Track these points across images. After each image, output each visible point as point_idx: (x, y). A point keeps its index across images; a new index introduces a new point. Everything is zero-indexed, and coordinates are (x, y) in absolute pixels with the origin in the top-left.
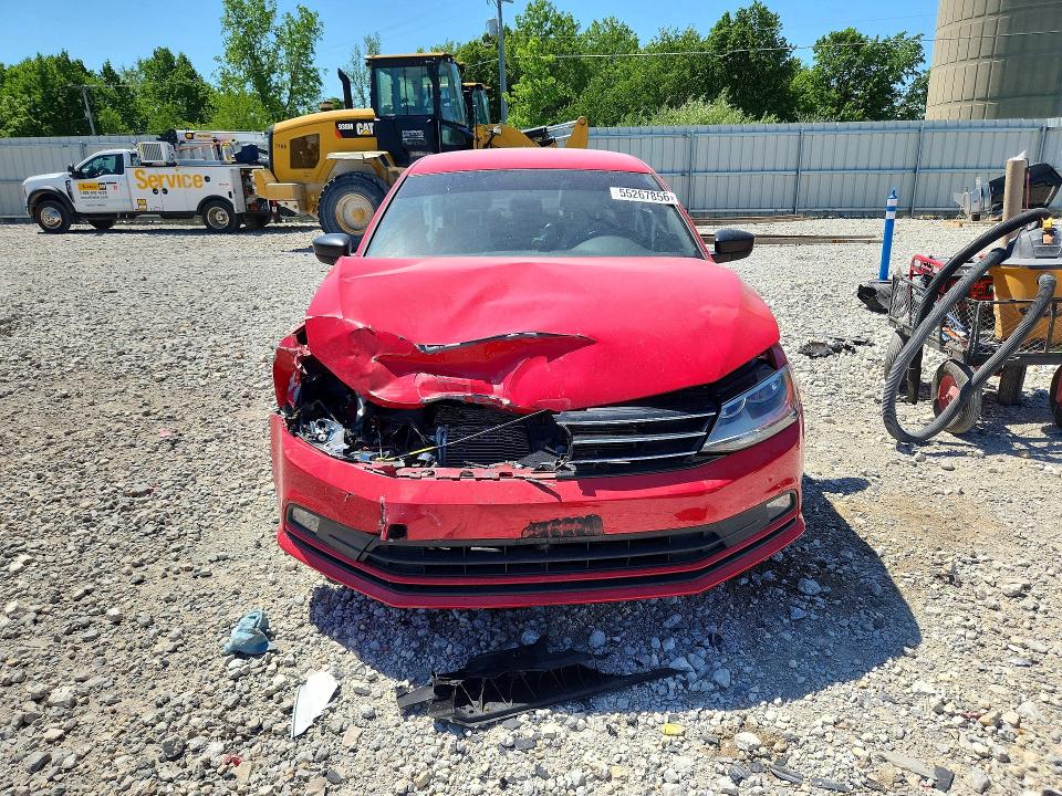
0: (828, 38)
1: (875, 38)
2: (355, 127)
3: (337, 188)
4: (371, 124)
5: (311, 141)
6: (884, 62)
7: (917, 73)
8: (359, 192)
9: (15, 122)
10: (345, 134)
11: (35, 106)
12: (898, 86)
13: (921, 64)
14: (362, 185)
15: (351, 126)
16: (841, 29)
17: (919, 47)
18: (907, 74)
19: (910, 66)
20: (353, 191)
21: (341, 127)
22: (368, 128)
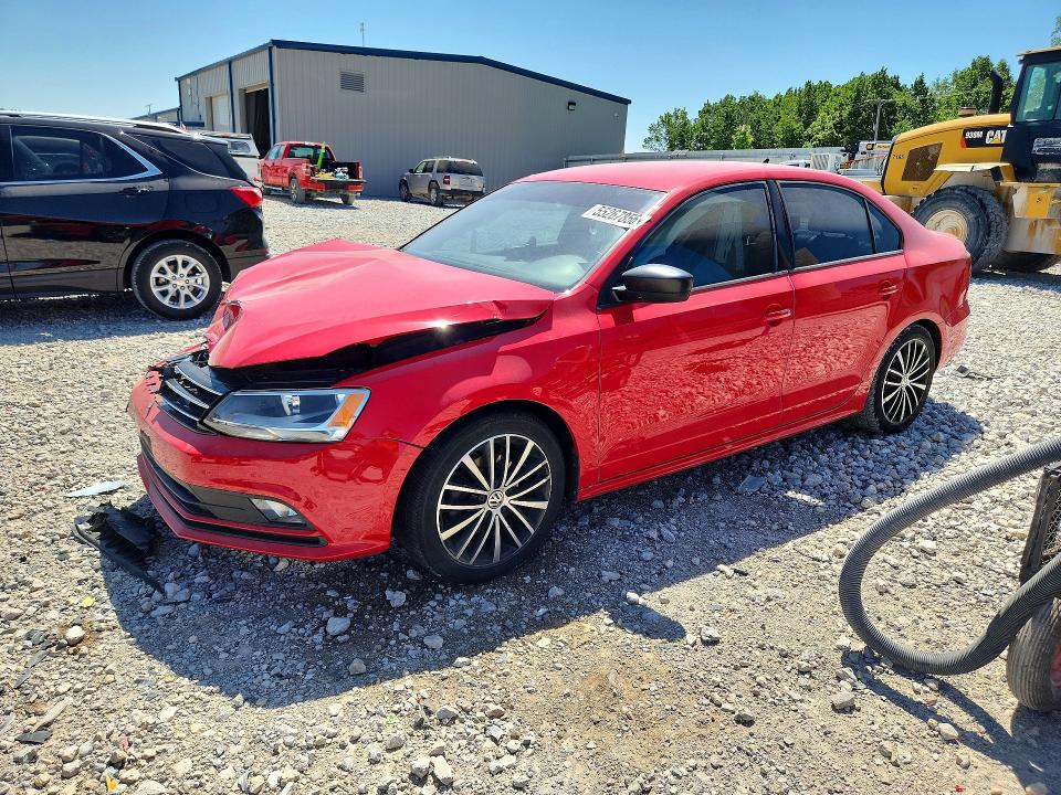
2: (985, 135)
3: (934, 203)
4: (1004, 132)
5: (932, 152)
8: (957, 209)
9: (820, 136)
10: (971, 143)
11: (841, 122)
14: (963, 200)
15: (979, 134)
20: (950, 207)
21: (968, 135)
22: (999, 137)
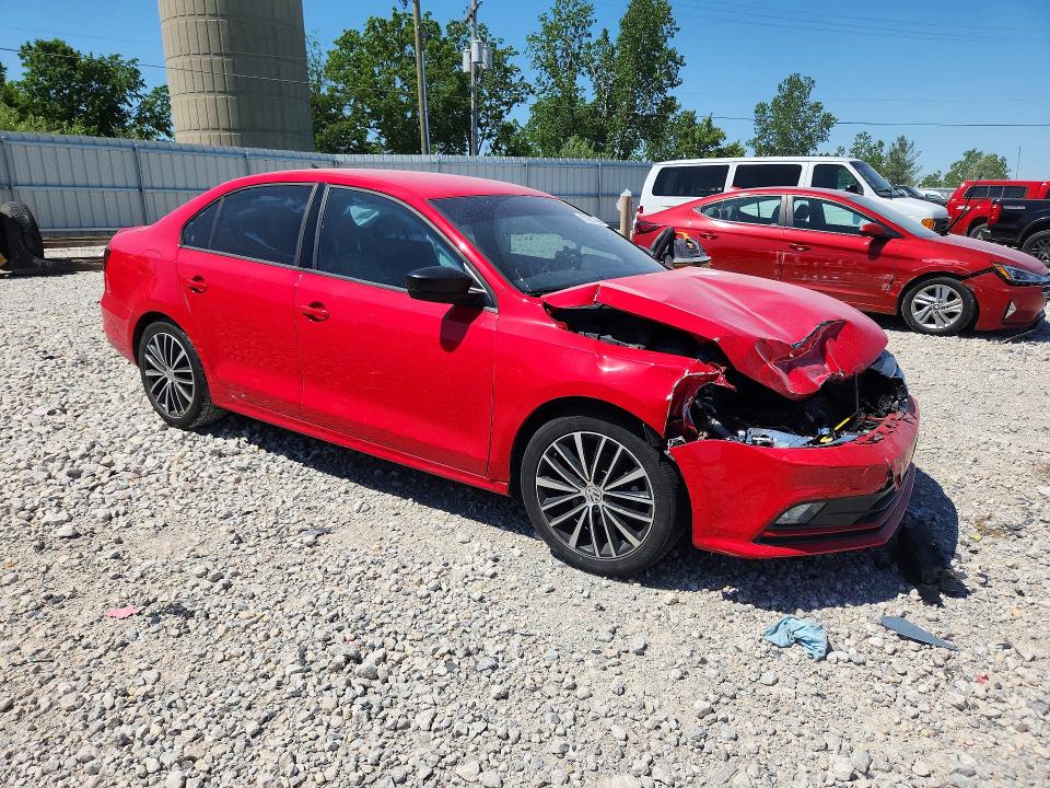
0: (33, 45)
1: (88, 55)
6: (104, 81)
7: (141, 97)
12: (125, 107)
13: (142, 89)
16: (49, 39)
17: (136, 71)
18: (131, 96)
19: (131, 89)
